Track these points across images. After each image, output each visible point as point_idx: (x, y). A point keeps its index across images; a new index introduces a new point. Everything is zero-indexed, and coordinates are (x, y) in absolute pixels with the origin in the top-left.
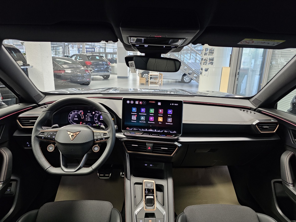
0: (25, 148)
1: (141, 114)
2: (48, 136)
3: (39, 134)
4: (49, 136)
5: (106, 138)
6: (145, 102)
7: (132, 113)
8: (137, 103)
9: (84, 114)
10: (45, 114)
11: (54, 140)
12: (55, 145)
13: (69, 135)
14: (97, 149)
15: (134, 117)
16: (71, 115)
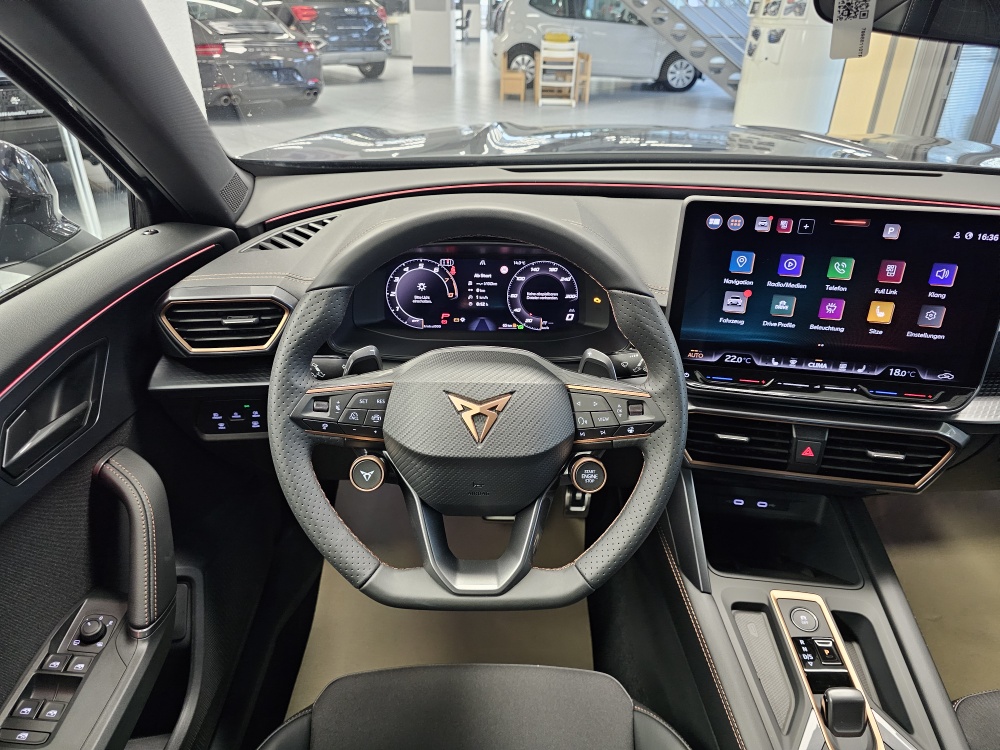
0: (208, 437)
1: (779, 284)
2: (349, 414)
3: (306, 410)
4: (354, 417)
5: (641, 428)
6: (809, 223)
7: (726, 281)
8: (763, 225)
9: (462, 279)
10: (322, 303)
11: (381, 433)
12: (379, 455)
13: (459, 412)
14: (595, 477)
15: (734, 301)
16: (397, 279)
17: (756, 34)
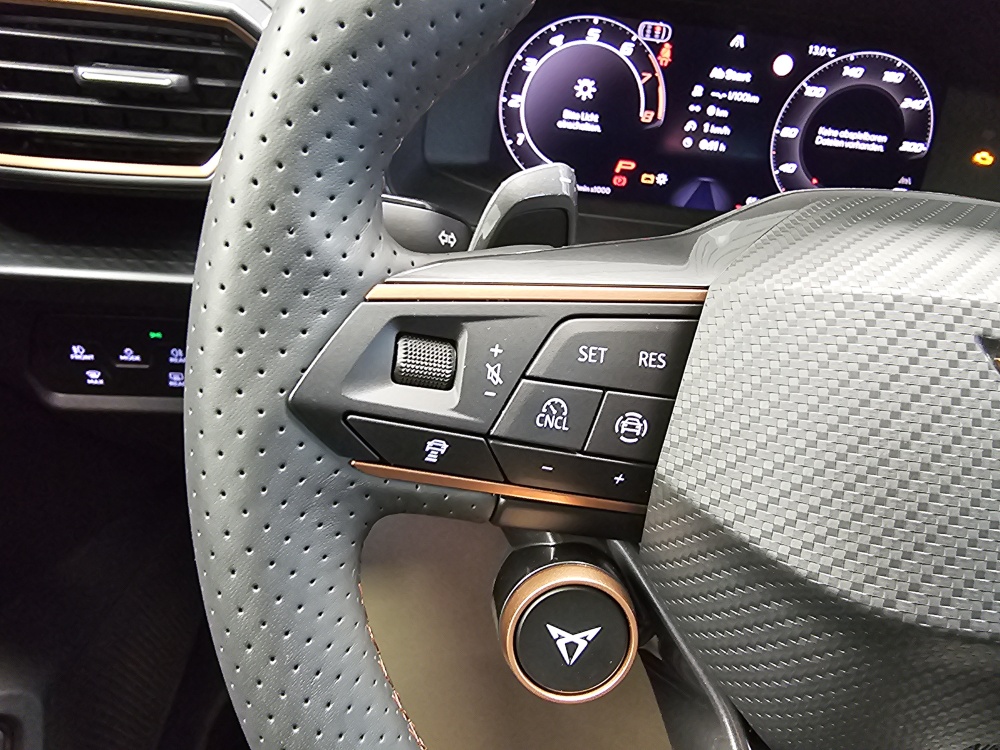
0: (62, 400)
2: (533, 405)
16: (532, 65)
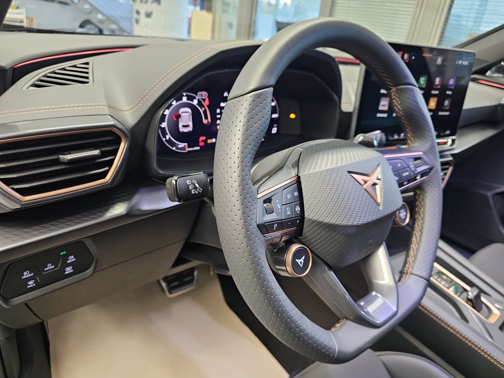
0: (15, 301)
2: (285, 210)
3: (263, 214)
4: (288, 212)
5: (423, 174)
6: (414, 57)
7: (381, 92)
9: (213, 107)
11: (302, 221)
13: (363, 185)
14: (405, 214)
15: (384, 103)
16: (167, 112)
17: (138, 12)
